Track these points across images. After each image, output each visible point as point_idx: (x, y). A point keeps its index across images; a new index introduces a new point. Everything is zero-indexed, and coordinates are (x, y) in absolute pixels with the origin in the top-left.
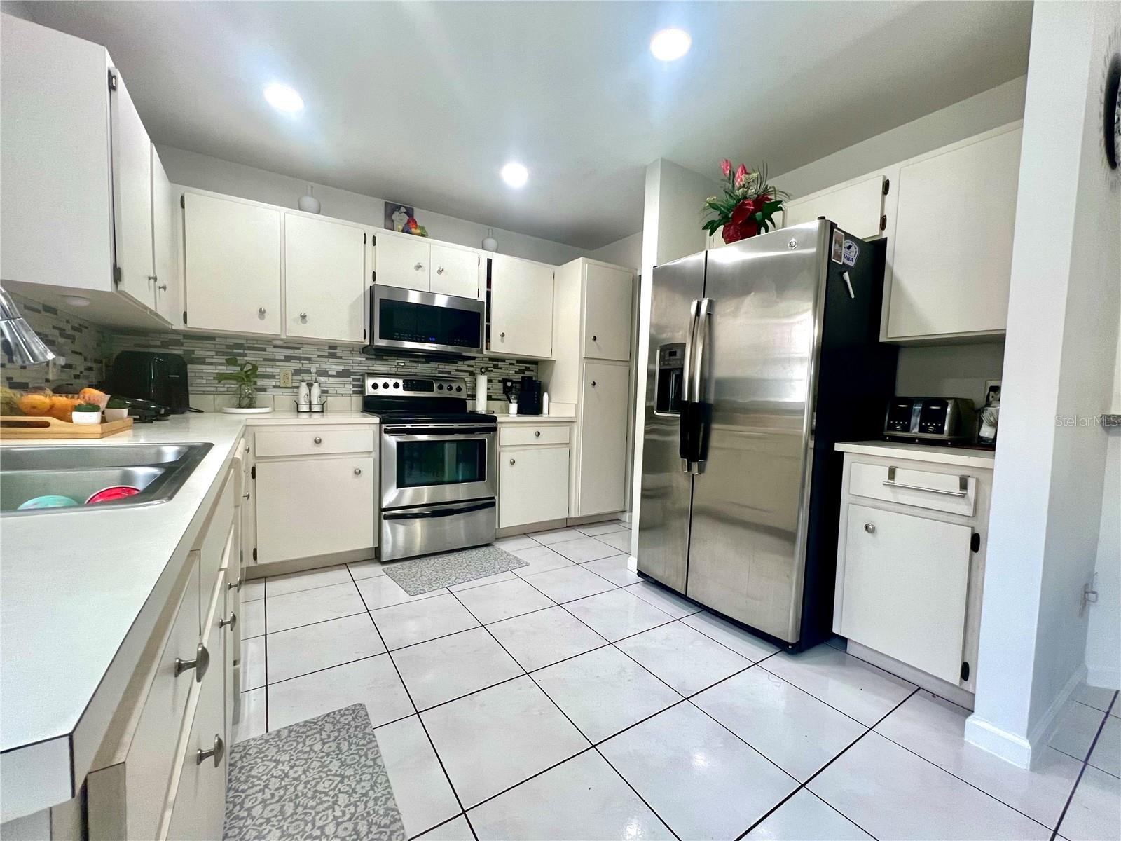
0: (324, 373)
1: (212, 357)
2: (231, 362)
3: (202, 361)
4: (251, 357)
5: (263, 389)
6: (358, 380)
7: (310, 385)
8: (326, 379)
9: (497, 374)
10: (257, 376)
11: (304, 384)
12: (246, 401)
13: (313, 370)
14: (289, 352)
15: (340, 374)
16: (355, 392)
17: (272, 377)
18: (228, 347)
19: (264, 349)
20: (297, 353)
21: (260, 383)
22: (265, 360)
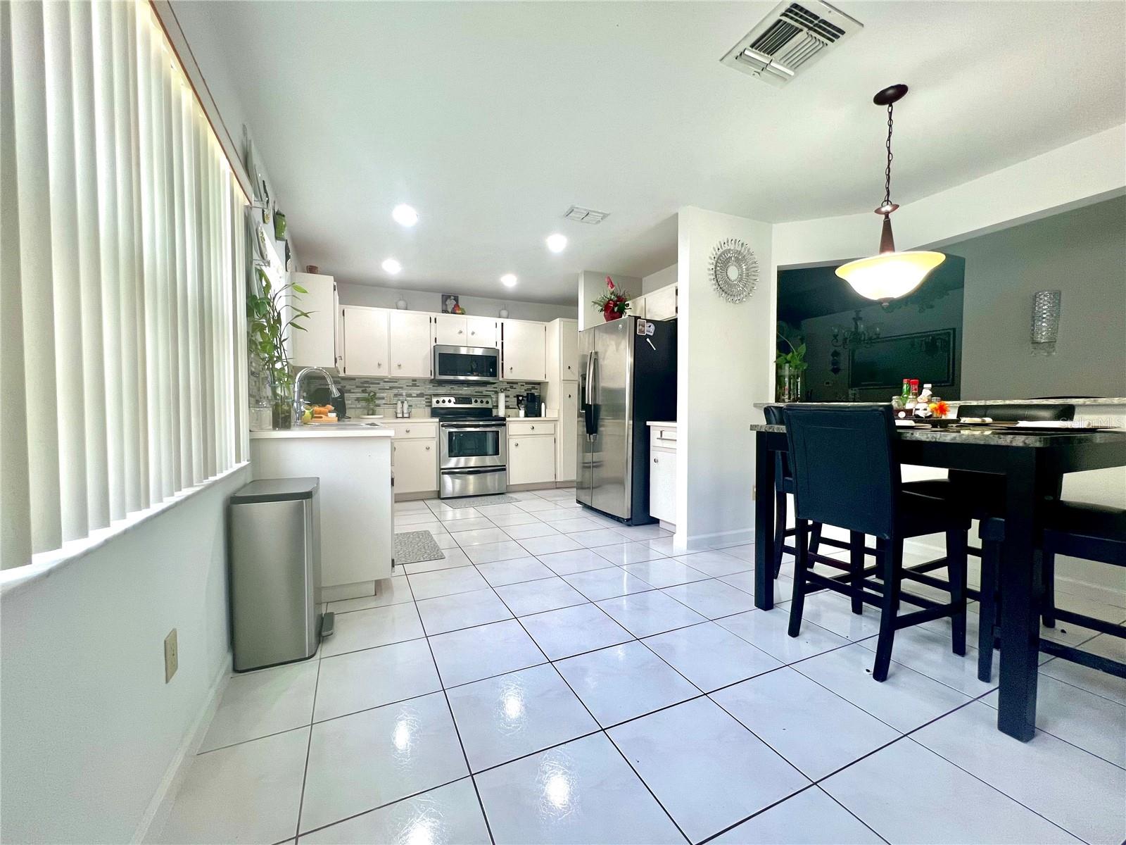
0: (410, 396)
1: (353, 389)
2: (364, 391)
3: (349, 391)
4: (373, 388)
5: (379, 406)
6: (428, 399)
7: (403, 402)
8: (411, 398)
9: (512, 393)
10: (376, 399)
11: (399, 402)
12: (371, 412)
13: (404, 394)
14: (391, 384)
15: (419, 396)
16: (426, 406)
17: (383, 398)
18: (362, 383)
19: (379, 384)
20: (396, 385)
21: (377, 402)
22: (380, 389)
